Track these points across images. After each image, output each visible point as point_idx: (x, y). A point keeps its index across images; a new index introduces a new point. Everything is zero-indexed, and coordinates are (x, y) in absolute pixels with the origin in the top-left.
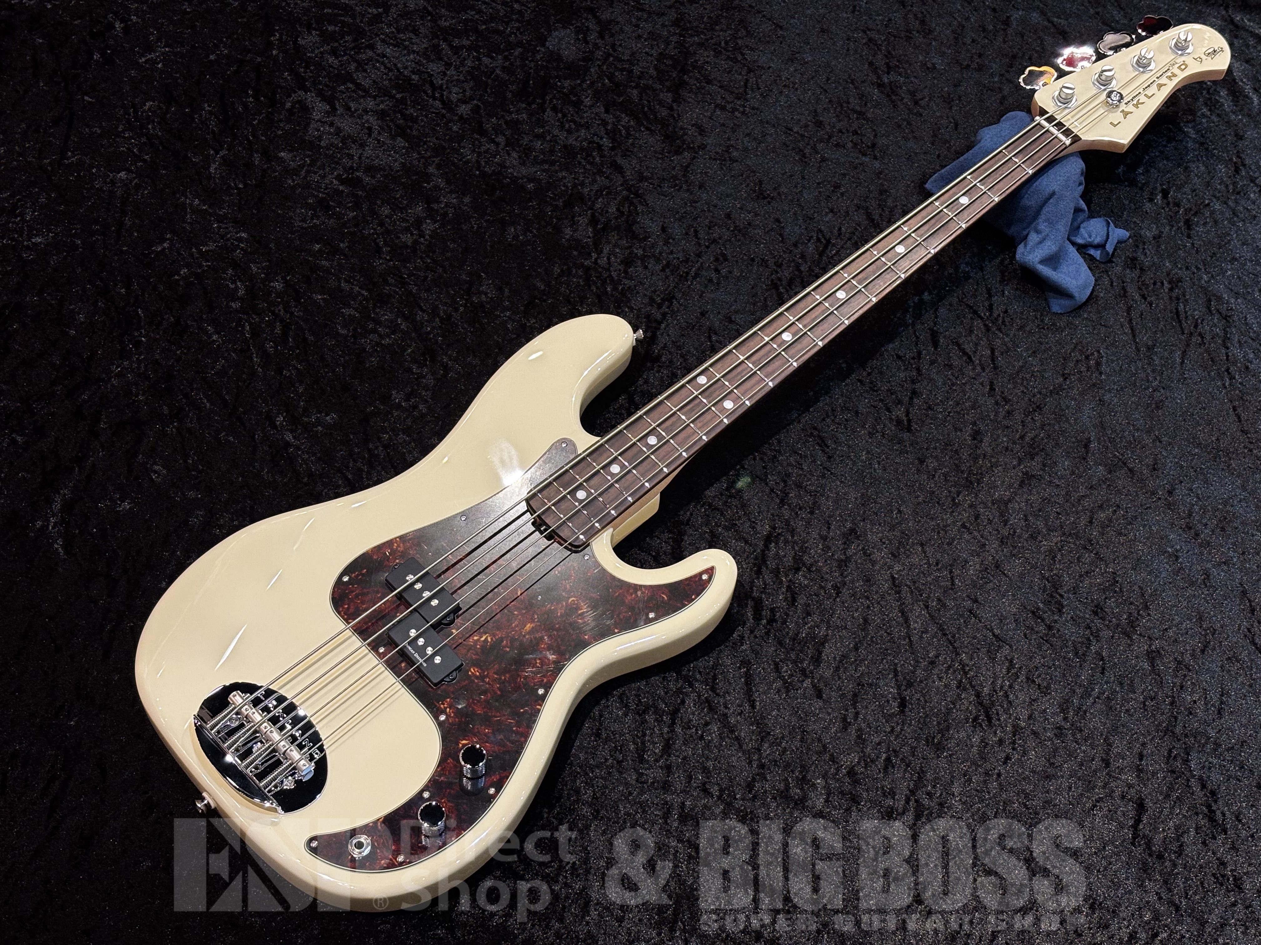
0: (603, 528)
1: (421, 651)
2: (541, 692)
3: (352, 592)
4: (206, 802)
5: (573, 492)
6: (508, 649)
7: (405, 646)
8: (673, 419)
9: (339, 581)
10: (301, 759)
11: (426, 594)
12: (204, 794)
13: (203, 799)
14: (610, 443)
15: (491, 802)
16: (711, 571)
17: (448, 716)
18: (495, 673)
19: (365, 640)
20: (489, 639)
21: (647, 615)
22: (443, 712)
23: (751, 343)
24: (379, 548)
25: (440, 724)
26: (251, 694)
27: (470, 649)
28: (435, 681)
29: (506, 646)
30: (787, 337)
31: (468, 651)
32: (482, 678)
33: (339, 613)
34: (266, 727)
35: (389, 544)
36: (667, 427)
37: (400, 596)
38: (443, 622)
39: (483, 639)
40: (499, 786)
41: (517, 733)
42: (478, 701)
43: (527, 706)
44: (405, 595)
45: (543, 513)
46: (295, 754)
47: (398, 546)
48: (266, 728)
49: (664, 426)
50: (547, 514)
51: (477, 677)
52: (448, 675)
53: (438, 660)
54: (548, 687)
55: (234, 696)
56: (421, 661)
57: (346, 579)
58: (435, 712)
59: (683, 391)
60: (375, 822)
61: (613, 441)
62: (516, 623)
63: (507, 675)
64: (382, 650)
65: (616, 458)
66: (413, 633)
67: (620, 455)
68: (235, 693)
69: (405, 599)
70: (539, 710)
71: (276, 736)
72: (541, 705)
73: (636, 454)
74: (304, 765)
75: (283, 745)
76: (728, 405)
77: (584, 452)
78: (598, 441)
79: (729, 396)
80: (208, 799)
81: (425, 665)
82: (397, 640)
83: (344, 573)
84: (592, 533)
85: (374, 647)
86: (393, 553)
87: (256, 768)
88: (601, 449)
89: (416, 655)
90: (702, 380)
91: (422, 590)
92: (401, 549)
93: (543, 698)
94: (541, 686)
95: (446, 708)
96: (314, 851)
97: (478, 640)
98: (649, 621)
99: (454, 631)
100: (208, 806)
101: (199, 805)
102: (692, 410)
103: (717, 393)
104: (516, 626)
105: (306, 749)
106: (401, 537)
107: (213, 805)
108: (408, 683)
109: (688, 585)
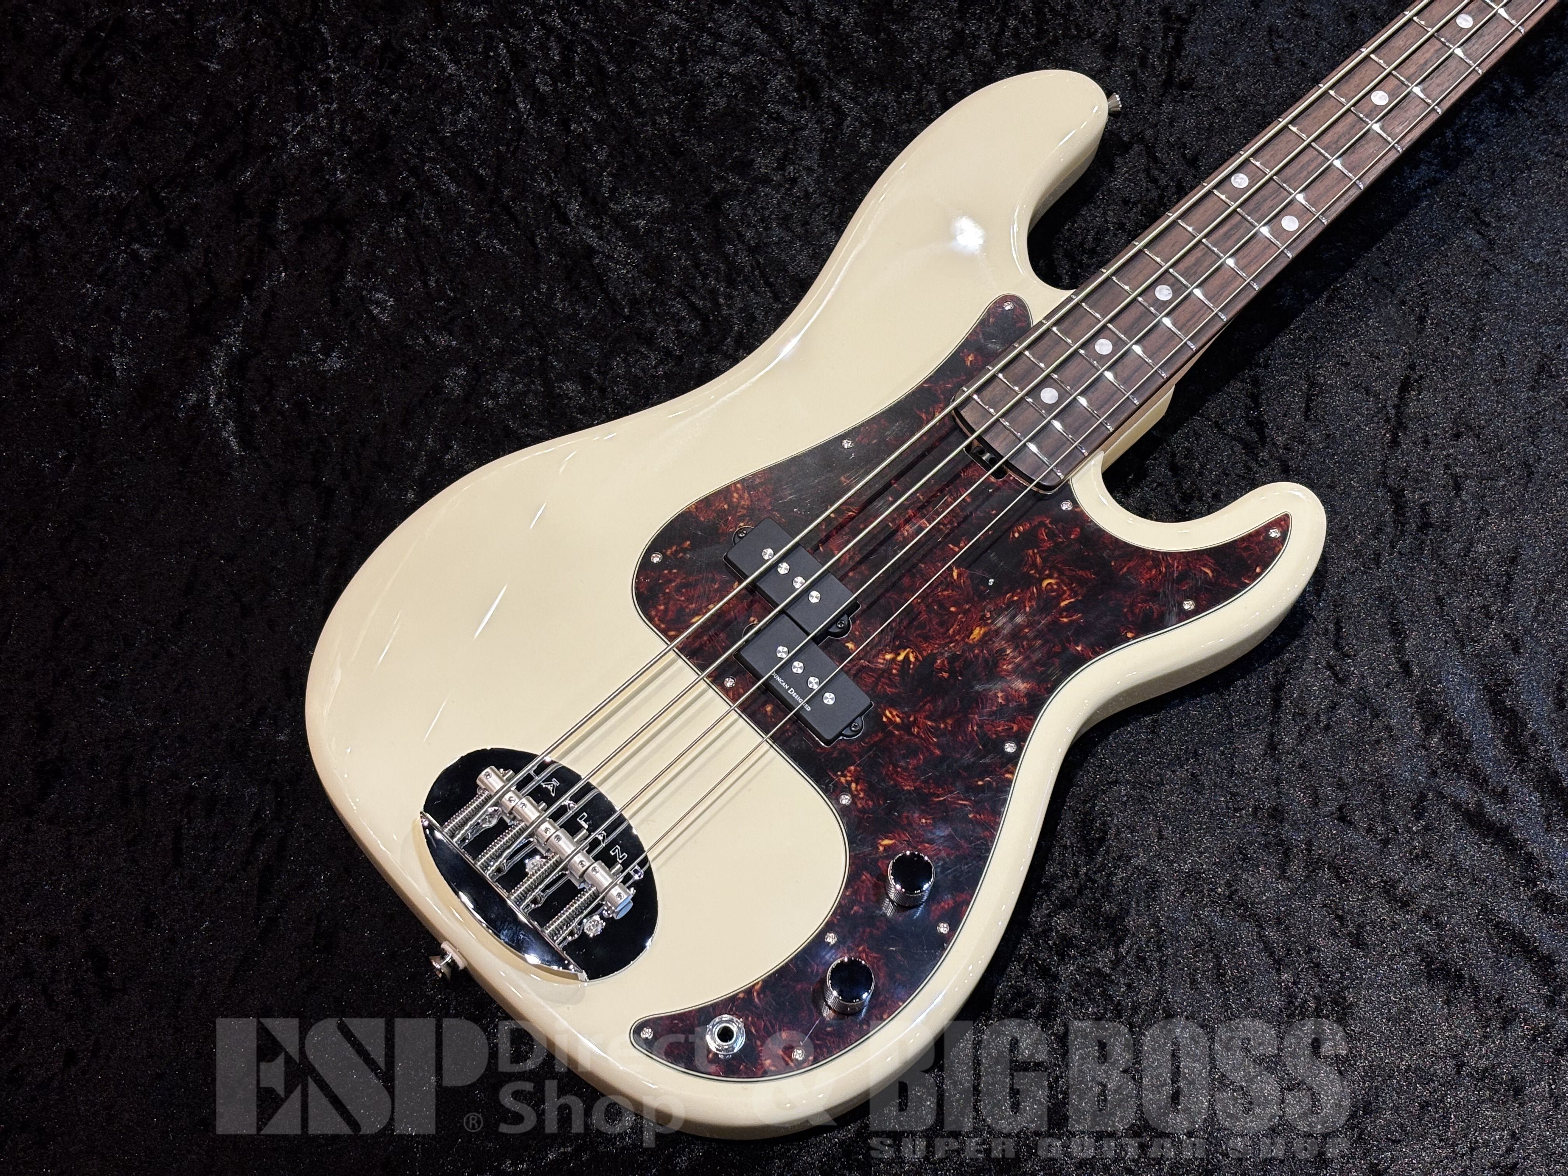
0: (1090, 454)
1: (800, 683)
2: (1010, 748)
3: (671, 581)
4: (448, 959)
5: (1035, 392)
6: (946, 675)
7: (771, 677)
8: (1197, 253)
9: (645, 565)
10: (613, 885)
11: (799, 583)
12: (445, 946)
13: (443, 954)
14: (1090, 301)
15: (944, 949)
16: (1283, 523)
17: (854, 797)
18: (928, 718)
19: (703, 668)
20: (912, 659)
21: (1180, 605)
22: (846, 790)
23: (1317, 113)
24: (706, 502)
25: (844, 813)
26: (516, 772)
27: (881, 676)
28: (829, 737)
29: (942, 670)
30: (1380, 98)
31: (878, 680)
32: (906, 727)
33: (651, 620)
34: (548, 830)
35: (725, 493)
36: (1187, 268)
37: (753, 588)
38: (831, 630)
39: (901, 658)
40: (955, 918)
41: (975, 822)
42: (905, 769)
43: (989, 774)
44: (762, 585)
45: (986, 431)
46: (602, 876)
47: (741, 497)
48: (546, 830)
49: (1182, 266)
50: (992, 434)
51: (897, 726)
52: (849, 725)
53: (829, 699)
54: (1021, 738)
55: (488, 775)
56: (802, 702)
57: (656, 559)
58: (830, 790)
59: (1209, 203)
60: (749, 991)
61: (1095, 296)
62: (956, 627)
63: (950, 722)
64: (729, 683)
65: (1104, 327)
66: (782, 652)
67: (1111, 321)
68: (488, 770)
69: (763, 593)
70: (1010, 782)
71: (566, 845)
72: (1013, 773)
73: (1139, 319)
74: (619, 895)
75: (581, 861)
76: (1290, 223)
77: (1047, 318)
78: (1069, 299)
79: (1289, 208)
80: (451, 954)
81: (808, 708)
82: (757, 666)
83: (651, 549)
84: (1074, 462)
85: (717, 679)
86: (733, 508)
87: (534, 901)
88: (1077, 313)
89: (792, 692)
90: (1241, 181)
91: (791, 575)
92: (745, 503)
93: (1014, 760)
94: (1009, 739)
95: (849, 783)
96: (649, 1045)
97: (893, 660)
98: (1185, 616)
99: (850, 645)
100: (453, 965)
101: (438, 966)
102: (1227, 236)
103: (1269, 203)
104: (954, 634)
105: (619, 866)
106: (743, 481)
107: (461, 964)
108: (782, 741)
109: (1246, 549)
